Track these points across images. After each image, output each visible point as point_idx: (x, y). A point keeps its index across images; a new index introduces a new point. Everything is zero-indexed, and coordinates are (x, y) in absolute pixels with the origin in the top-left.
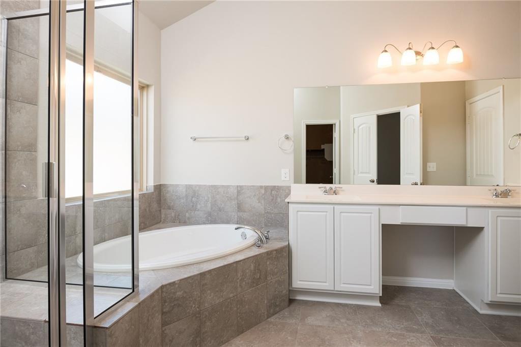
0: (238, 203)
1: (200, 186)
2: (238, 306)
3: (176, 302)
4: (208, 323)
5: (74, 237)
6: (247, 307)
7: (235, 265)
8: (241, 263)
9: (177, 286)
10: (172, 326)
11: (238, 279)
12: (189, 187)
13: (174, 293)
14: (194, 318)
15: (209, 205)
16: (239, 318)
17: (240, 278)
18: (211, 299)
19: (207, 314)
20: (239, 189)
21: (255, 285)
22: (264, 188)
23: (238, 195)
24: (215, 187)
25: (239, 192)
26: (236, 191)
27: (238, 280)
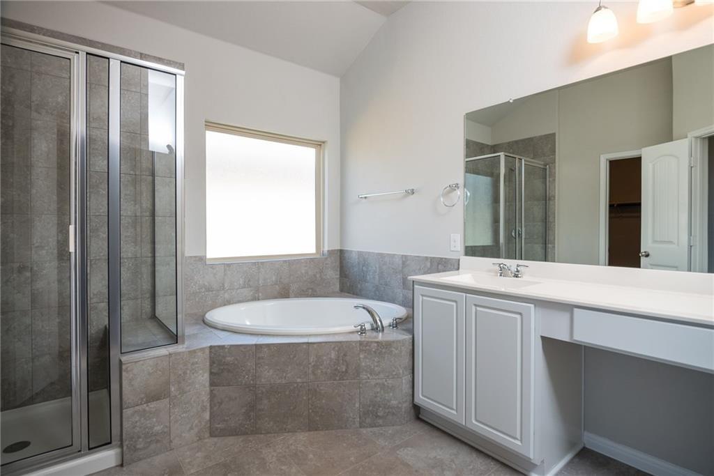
0: (403, 278)
1: (369, 253)
2: (310, 396)
3: (226, 367)
4: (266, 402)
5: (223, 292)
6: (324, 401)
7: (305, 346)
8: (315, 346)
9: (227, 350)
10: (221, 388)
11: (310, 364)
12: (360, 254)
13: (224, 357)
14: (247, 390)
15: (377, 277)
16: (310, 411)
17: (313, 364)
18: (268, 376)
19: (264, 390)
20: (404, 259)
21: (338, 378)
22: (429, 260)
23: (403, 268)
24: (381, 255)
25: (404, 263)
26: (401, 262)
27: (310, 366)
